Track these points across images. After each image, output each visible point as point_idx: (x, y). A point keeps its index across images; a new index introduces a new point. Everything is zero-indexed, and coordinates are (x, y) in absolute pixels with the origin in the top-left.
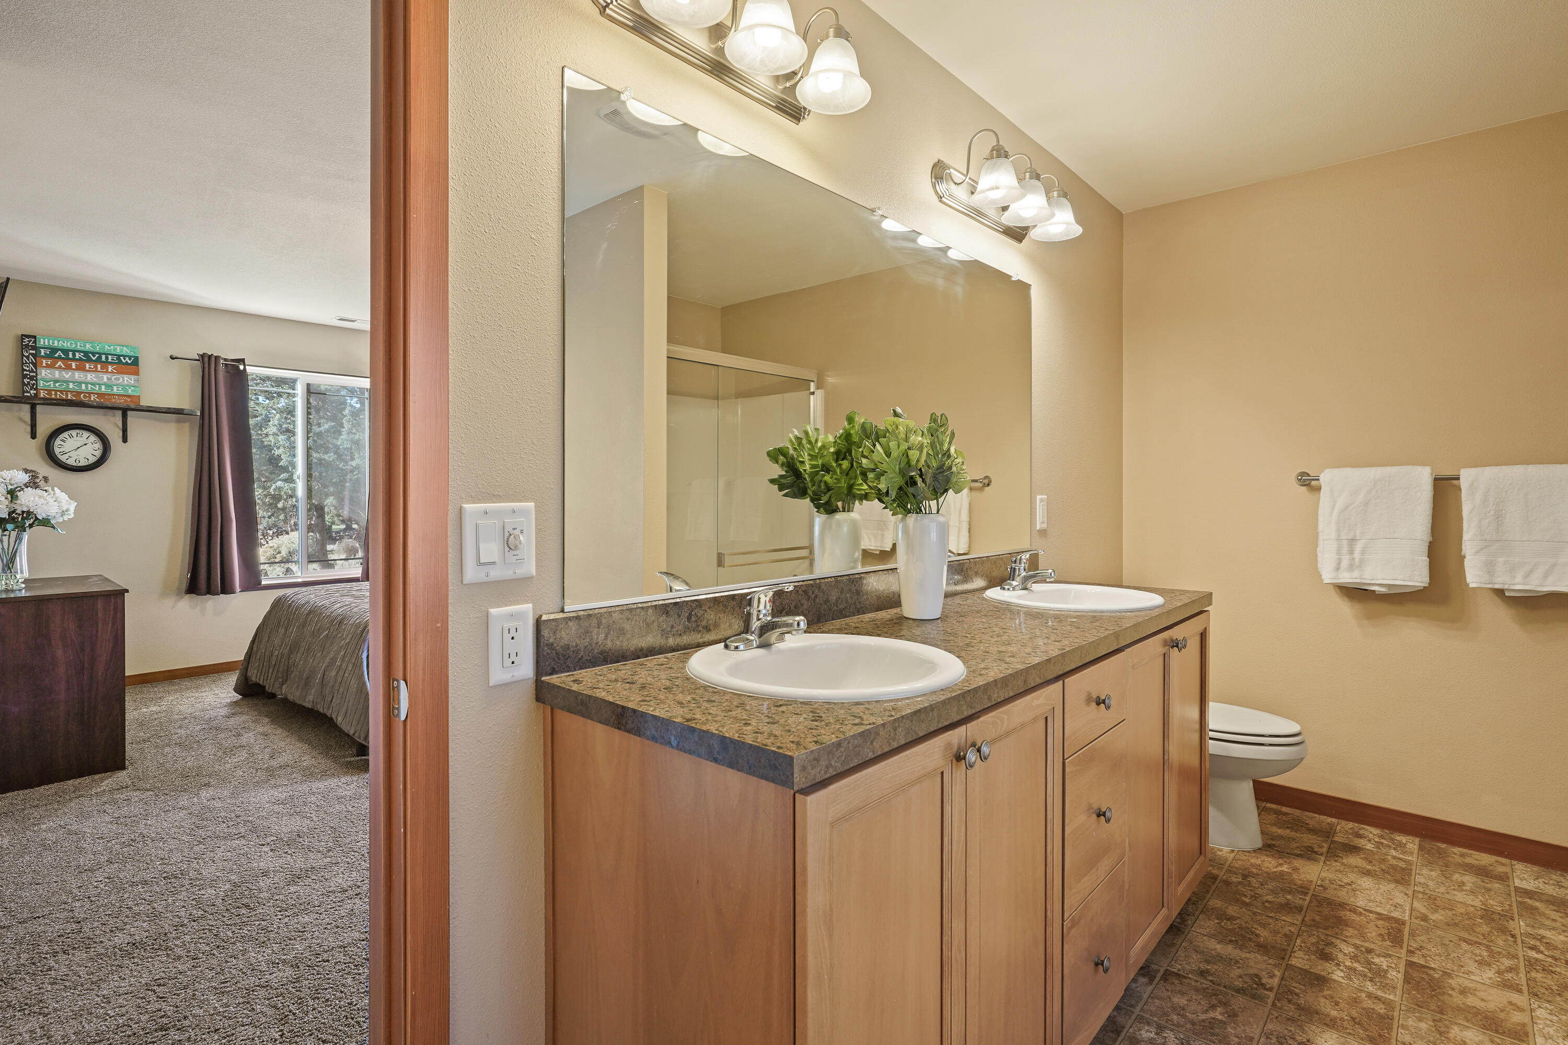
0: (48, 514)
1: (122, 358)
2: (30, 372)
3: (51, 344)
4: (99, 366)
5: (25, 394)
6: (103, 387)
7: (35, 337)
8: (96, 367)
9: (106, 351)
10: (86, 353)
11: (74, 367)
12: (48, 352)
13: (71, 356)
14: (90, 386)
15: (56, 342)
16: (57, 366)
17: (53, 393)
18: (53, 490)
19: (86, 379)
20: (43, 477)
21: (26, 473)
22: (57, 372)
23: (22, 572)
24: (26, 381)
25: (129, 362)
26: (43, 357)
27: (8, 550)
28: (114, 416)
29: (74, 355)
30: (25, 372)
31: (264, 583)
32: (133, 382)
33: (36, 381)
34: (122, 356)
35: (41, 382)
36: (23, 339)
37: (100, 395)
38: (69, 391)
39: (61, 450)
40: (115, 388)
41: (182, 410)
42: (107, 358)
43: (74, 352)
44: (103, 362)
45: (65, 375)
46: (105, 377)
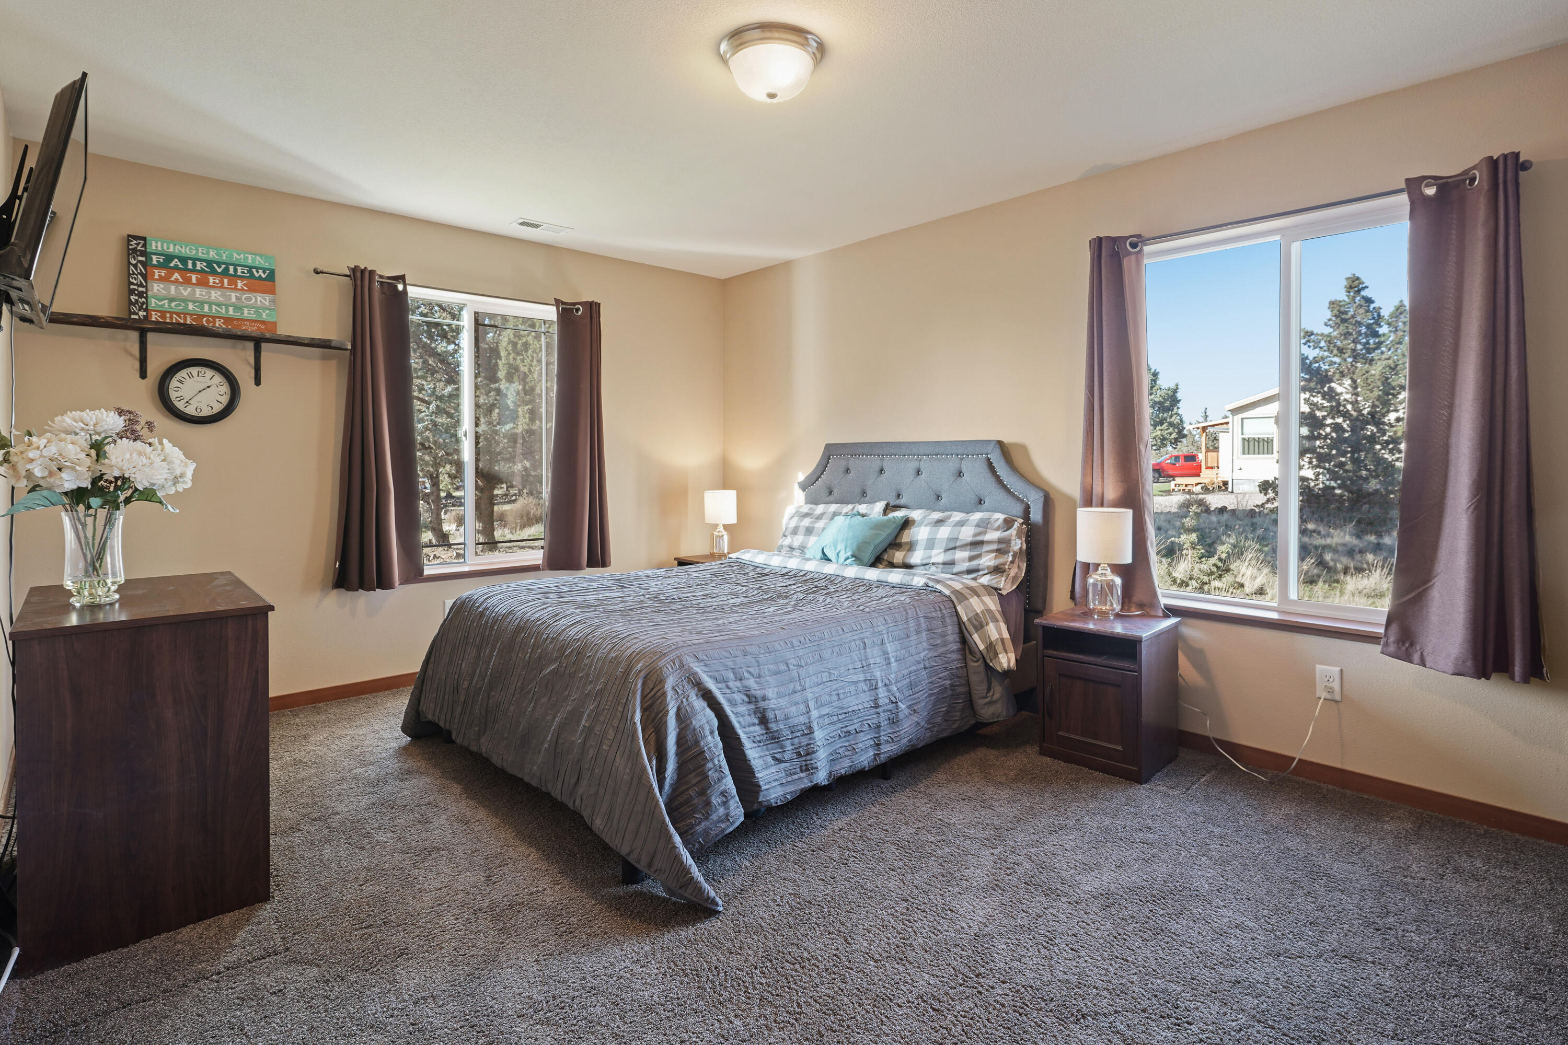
0: (154, 482)
1: (254, 271)
2: (139, 286)
3: (165, 248)
4: (226, 281)
5: (133, 317)
6: (231, 309)
7: (144, 239)
8: (222, 282)
9: (234, 261)
10: (209, 263)
11: (194, 281)
12: (162, 260)
13: (190, 266)
14: (214, 307)
15: (171, 246)
16: (173, 279)
17: (168, 315)
18: (161, 443)
19: (210, 297)
20: (147, 423)
21: (120, 415)
22: (173, 288)
23: (114, 575)
24: (133, 298)
25: (264, 276)
26: (155, 266)
27: (94, 539)
28: (244, 349)
29: (194, 265)
30: (132, 287)
31: (427, 571)
32: (267, 304)
33: (146, 298)
34: (255, 268)
35: (153, 300)
36: (129, 241)
37: (228, 320)
38: (188, 314)
39: (178, 394)
40: (246, 311)
41: (329, 341)
42: (235, 270)
43: (195, 260)
44: (231, 275)
45: (183, 291)
46: (233, 295)
